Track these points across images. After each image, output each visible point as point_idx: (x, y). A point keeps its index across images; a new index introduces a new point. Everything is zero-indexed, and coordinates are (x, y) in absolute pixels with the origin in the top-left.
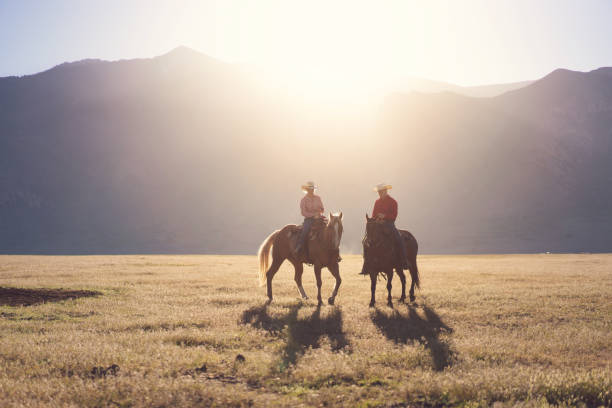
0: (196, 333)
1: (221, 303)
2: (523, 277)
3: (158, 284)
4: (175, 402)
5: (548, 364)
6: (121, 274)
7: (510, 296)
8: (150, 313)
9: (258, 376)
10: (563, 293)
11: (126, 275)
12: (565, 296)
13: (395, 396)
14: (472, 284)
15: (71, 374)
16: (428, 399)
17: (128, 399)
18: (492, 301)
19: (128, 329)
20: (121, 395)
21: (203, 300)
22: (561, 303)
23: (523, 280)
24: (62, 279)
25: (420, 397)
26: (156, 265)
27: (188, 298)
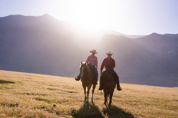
0: (42, 97)
1: (50, 89)
2: (138, 91)
3: (32, 82)
4: (34, 116)
6: (22, 78)
7: (134, 96)
8: (29, 90)
9: (59, 111)
10: (149, 97)
11: (23, 78)
12: (150, 98)
15: (4, 105)
17: (21, 114)
18: (129, 97)
19: (22, 94)
20: (19, 113)
21: (45, 88)
22: (148, 99)
23: (138, 92)
24: (4, 77)
26: (32, 76)
27: (41, 87)
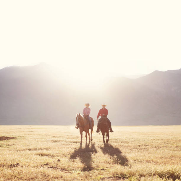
0: (45, 152)
1: (54, 141)
3: (34, 135)
4: (37, 177)
5: (156, 163)
6: (23, 132)
7: (142, 139)
8: (31, 144)
9: (64, 167)
10: (158, 138)
11: (25, 132)
13: (109, 174)
14: (131, 135)
15: (3, 166)
16: (120, 175)
17: (21, 176)
18: (137, 141)
19: (24, 150)
20: (19, 174)
21: (48, 140)
22: (158, 141)
23: (146, 134)
24: (4, 133)
25: (117, 175)
26: (34, 129)
27: (44, 140)
